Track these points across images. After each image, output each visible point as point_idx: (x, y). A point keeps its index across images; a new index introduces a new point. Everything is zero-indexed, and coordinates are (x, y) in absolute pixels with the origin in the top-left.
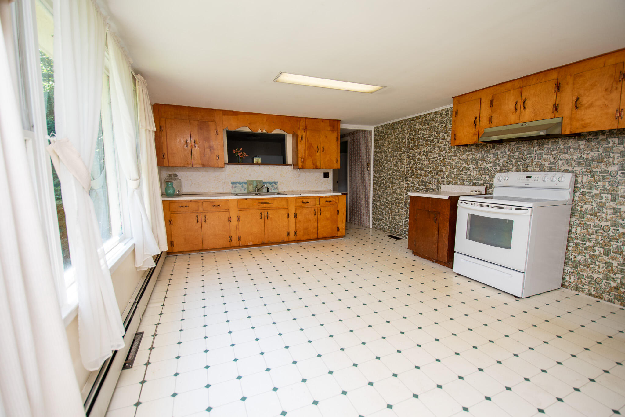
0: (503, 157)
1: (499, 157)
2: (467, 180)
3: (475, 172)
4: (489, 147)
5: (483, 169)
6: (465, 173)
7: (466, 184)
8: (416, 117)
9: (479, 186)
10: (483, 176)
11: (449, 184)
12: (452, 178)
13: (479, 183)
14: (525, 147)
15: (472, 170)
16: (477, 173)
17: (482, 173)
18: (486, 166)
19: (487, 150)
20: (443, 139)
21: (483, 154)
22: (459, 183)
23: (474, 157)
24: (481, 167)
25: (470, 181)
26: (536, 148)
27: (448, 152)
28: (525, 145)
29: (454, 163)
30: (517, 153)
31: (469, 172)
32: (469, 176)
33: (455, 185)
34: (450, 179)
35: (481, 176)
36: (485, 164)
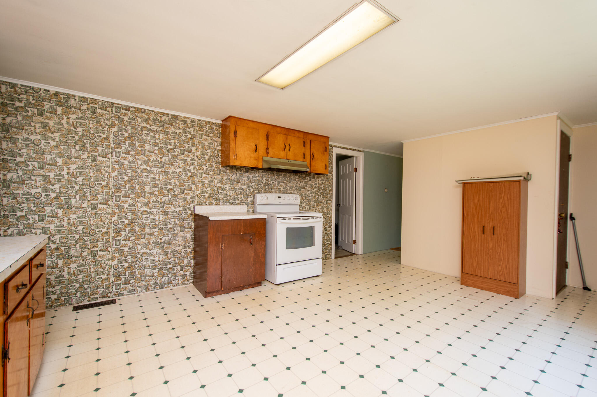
0: (255, 181)
1: (252, 181)
2: (223, 199)
3: (231, 192)
4: (242, 171)
5: (239, 189)
6: (220, 192)
7: (222, 204)
8: (135, 108)
9: (236, 205)
10: (239, 196)
11: (201, 205)
12: (205, 198)
13: (236, 202)
14: (269, 175)
15: (228, 190)
16: (234, 193)
17: (238, 193)
18: (241, 187)
19: (241, 173)
20: (190, 151)
21: (238, 176)
22: (214, 203)
23: (230, 177)
24: (237, 187)
25: (227, 201)
26: (276, 177)
27: (197, 168)
28: (269, 174)
29: (207, 182)
30: (264, 179)
31: (225, 192)
32: (225, 195)
33: (209, 205)
34: (203, 199)
35: (238, 196)
36: (240, 186)
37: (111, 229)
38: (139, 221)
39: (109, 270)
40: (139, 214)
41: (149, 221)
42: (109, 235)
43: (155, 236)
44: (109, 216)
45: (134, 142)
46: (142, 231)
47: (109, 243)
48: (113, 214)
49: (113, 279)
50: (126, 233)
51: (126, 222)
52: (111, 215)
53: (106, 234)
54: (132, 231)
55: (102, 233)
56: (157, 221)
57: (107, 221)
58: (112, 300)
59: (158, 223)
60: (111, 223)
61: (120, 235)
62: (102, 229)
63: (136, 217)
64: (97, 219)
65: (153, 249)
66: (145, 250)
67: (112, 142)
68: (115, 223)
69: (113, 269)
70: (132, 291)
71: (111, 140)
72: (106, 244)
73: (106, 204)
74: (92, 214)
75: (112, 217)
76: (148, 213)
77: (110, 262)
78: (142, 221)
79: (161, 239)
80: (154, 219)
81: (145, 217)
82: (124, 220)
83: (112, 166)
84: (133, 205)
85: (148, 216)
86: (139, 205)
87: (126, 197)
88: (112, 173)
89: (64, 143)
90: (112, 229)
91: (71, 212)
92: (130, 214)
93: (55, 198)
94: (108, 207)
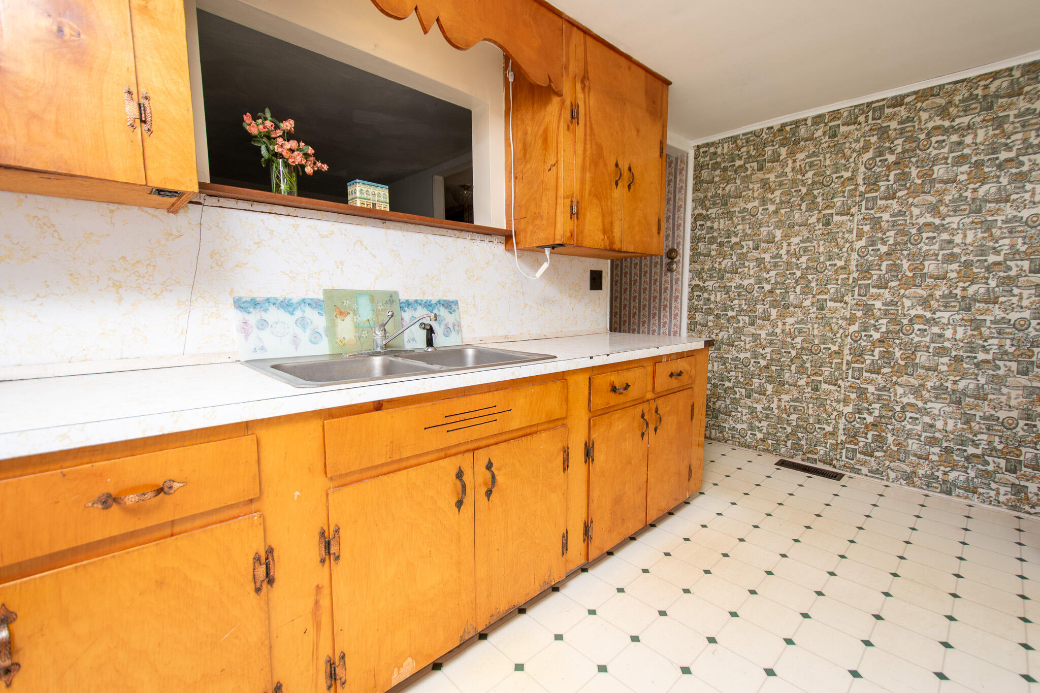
37: (845, 347)
38: (903, 336)
39: (837, 420)
40: (905, 322)
41: (927, 339)
42: (841, 357)
43: (939, 373)
44: (844, 324)
45: (907, 170)
46: (910, 359)
47: (841, 372)
48: (852, 320)
49: (844, 438)
50: (873, 358)
51: (876, 336)
52: (848, 322)
53: (836, 355)
54: (887, 356)
55: (830, 351)
56: (948, 340)
57: (841, 331)
58: (838, 474)
59: (950, 346)
60: (846, 336)
61: (862, 360)
62: (830, 346)
63: (898, 328)
64: (824, 326)
65: (931, 401)
66: (911, 399)
67: (862, 183)
68: (853, 337)
69: (844, 420)
70: (876, 472)
71: (860, 180)
72: (836, 373)
73: (841, 301)
74: (817, 317)
75: (849, 325)
76: (927, 321)
77: (840, 407)
78: (911, 337)
79: (955, 382)
80: (940, 336)
81: (919, 330)
82: (872, 333)
83: (858, 228)
84: (892, 303)
85: (926, 327)
86: (907, 303)
87: (879, 287)
88: (855, 243)
89: (786, 205)
90: (849, 347)
91: (787, 313)
92: (884, 321)
93: (769, 292)
94: (845, 306)
